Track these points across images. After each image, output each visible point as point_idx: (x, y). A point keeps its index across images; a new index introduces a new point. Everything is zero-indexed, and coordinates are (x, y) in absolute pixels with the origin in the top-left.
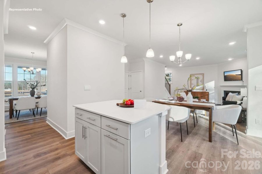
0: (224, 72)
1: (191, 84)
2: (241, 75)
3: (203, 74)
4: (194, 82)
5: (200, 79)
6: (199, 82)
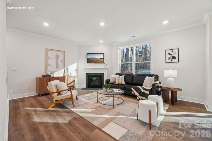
0: (87, 54)
1: (47, 65)
2: (104, 59)
3: (64, 52)
4: (52, 62)
5: (61, 58)
6: (60, 63)
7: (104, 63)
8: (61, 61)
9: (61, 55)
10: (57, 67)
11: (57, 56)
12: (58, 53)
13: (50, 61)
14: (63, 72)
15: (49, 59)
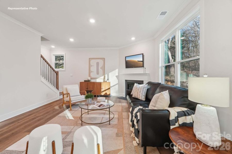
0: (126, 57)
1: (90, 72)
2: (143, 61)
3: (104, 59)
4: (94, 69)
5: (101, 65)
6: (100, 69)
7: (143, 66)
8: (101, 68)
9: (101, 62)
10: (98, 73)
11: (98, 64)
12: (98, 61)
13: (92, 69)
14: (103, 78)
15: (91, 67)
